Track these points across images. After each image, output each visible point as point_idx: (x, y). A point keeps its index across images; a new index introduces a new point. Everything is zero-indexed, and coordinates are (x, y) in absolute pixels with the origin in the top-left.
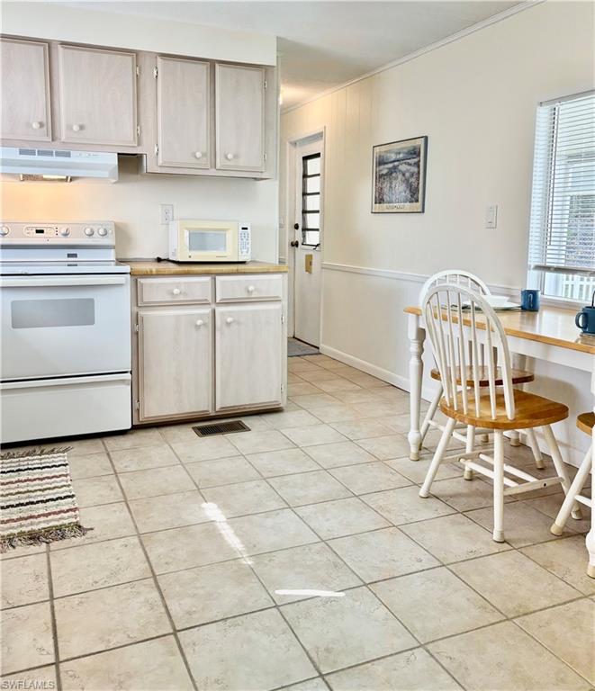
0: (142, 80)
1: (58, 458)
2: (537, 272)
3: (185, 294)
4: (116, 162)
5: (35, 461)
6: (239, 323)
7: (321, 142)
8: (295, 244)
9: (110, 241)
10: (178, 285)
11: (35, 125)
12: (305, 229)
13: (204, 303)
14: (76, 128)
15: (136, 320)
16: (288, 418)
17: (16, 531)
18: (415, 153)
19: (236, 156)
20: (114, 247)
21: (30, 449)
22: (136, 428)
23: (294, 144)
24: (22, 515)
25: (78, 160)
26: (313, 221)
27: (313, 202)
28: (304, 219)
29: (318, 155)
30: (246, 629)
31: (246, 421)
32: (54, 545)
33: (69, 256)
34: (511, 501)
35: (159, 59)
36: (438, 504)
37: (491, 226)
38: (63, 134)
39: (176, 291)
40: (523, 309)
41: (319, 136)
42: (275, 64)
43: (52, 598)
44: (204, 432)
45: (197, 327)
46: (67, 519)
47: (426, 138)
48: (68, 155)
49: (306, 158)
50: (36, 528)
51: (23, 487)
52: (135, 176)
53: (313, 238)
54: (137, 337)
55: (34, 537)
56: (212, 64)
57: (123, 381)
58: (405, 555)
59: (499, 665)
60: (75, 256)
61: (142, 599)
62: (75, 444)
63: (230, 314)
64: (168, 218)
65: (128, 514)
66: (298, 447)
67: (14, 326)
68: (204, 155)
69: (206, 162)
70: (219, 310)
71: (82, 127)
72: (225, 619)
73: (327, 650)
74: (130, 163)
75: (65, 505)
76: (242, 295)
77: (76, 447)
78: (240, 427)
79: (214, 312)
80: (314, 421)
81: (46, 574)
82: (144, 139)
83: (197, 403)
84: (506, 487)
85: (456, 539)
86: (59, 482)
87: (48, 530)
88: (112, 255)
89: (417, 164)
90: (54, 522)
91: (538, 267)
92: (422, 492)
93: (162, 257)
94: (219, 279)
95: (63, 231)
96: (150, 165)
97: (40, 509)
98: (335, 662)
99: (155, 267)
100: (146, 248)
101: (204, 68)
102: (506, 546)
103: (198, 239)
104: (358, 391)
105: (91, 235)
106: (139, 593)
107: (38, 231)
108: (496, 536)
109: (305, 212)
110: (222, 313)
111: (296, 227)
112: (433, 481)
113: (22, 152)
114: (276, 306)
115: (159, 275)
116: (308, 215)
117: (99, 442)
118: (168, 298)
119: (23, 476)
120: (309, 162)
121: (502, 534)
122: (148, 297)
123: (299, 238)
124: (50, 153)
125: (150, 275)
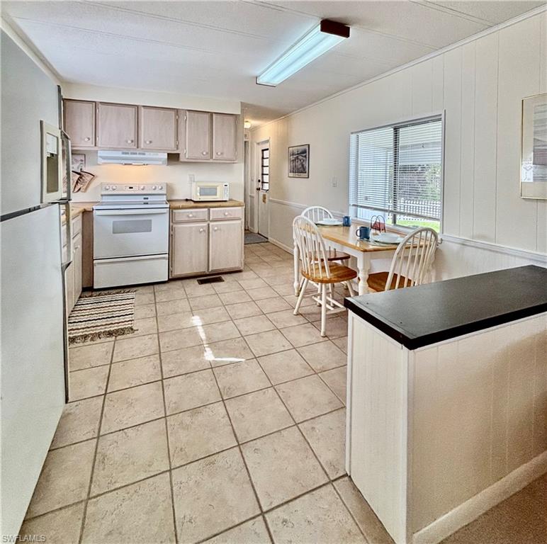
0: (179, 122)
1: (130, 295)
2: (354, 207)
3: (195, 217)
4: (166, 157)
5: (119, 296)
6: (220, 230)
7: (268, 144)
8: (258, 189)
9: (164, 192)
10: (191, 213)
11: (129, 142)
12: (263, 182)
13: (204, 221)
14: (148, 142)
15: (171, 229)
16: (244, 274)
17: (102, 331)
18: (304, 152)
19: (222, 154)
20: (166, 195)
21: (119, 290)
22: (171, 280)
23: (258, 144)
24: (108, 323)
25: (149, 156)
26: (266, 179)
27: (266, 170)
28: (262, 178)
29: (267, 149)
30: (195, 379)
31: (223, 277)
32: (119, 337)
33: (145, 199)
34: (329, 317)
35: (187, 112)
36: (301, 318)
37: (335, 185)
38: (142, 145)
39: (191, 215)
40: (344, 225)
41: (268, 141)
42: (240, 113)
43: (111, 363)
44: (202, 282)
45: (201, 232)
46: (128, 325)
47: (309, 145)
48: (144, 154)
49: (263, 151)
50: (112, 329)
51: (111, 309)
52: (176, 162)
53: (266, 186)
54: (171, 237)
55: (110, 334)
56: (211, 114)
57: (164, 258)
58: (278, 343)
59: (305, 395)
60: (147, 199)
61: (151, 363)
62: (140, 288)
63: (217, 226)
64: (192, 180)
65: (155, 323)
66: (244, 289)
67: (114, 233)
68: (207, 153)
69: (208, 156)
70: (211, 224)
71: (151, 142)
72: (186, 374)
73: (229, 388)
74: (173, 158)
75: (128, 318)
76: (222, 216)
77: (140, 290)
78: (220, 280)
79: (209, 225)
80: (256, 276)
81: (111, 351)
82: (179, 147)
83: (200, 268)
84: (327, 310)
85: (303, 335)
86: (128, 307)
87: (117, 330)
88: (164, 198)
89: (306, 156)
90: (121, 326)
91: (353, 205)
92: (295, 313)
93: (188, 198)
94: (211, 209)
95: (142, 187)
96: (182, 158)
97: (116, 320)
98: (231, 393)
99: (185, 204)
100: (181, 194)
101: (207, 116)
102: (326, 339)
103: (203, 191)
104: (280, 261)
105: (155, 189)
106: (151, 361)
107: (130, 188)
108: (322, 334)
109: (263, 174)
110: (212, 225)
111: (259, 181)
112: (299, 307)
113: (123, 153)
114: (239, 222)
115: (183, 208)
116: (264, 176)
117: (152, 287)
118: (187, 219)
119: (113, 304)
120: (265, 152)
121: (325, 333)
122: (178, 218)
123: (260, 187)
124: (136, 154)
125: (178, 208)
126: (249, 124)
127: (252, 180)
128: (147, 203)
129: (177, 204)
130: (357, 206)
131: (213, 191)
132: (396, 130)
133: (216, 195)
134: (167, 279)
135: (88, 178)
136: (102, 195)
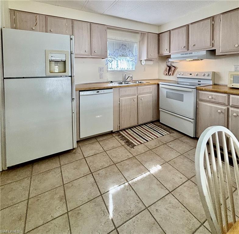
3: (215, 99)
9: (210, 77)
11: (183, 47)
15: (197, 104)
20: (211, 80)
33: (198, 81)
35: (221, 15)
39: (210, 97)
48: (192, 53)
54: (197, 109)
60: (200, 81)
67: (167, 97)
71: (194, 45)
88: (211, 83)
94: (231, 96)
95: (196, 74)
105: (204, 76)
107: (190, 74)
113: (181, 55)
118: (208, 99)
124: (187, 54)
125: (202, 90)
128: (200, 85)
135: (173, 69)
136: (178, 78)
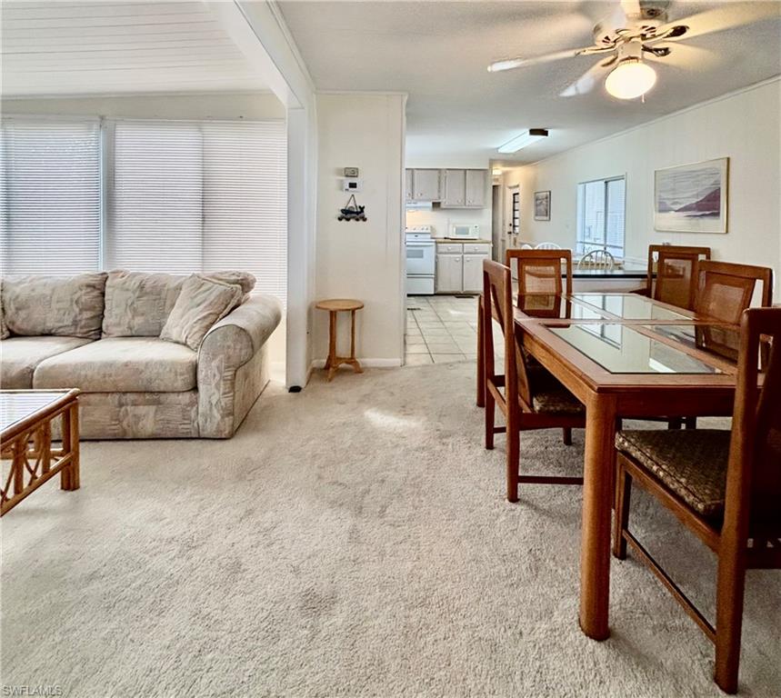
0: (441, 178)
3: (453, 250)
4: (432, 205)
6: (470, 261)
7: (519, 189)
8: (510, 233)
9: (429, 231)
10: (451, 247)
11: (408, 195)
12: (514, 226)
13: (459, 253)
14: (419, 194)
15: (436, 258)
19: (474, 201)
22: (436, 294)
23: (510, 188)
25: (420, 205)
26: (517, 222)
27: (517, 214)
28: (514, 221)
29: (518, 194)
35: (447, 171)
38: (416, 197)
39: (450, 249)
41: (518, 186)
42: (488, 168)
44: (459, 297)
45: (457, 262)
47: (550, 192)
48: (417, 203)
49: (514, 195)
52: (438, 209)
53: (518, 230)
54: (436, 264)
56: (465, 170)
57: (431, 278)
60: (417, 236)
63: (468, 257)
64: (449, 223)
68: (462, 201)
69: (463, 204)
70: (465, 256)
74: (436, 205)
76: (473, 251)
79: (463, 256)
82: (441, 197)
83: (457, 288)
88: (429, 236)
89: (548, 202)
93: (446, 237)
94: (465, 245)
96: (443, 206)
99: (443, 240)
100: (441, 235)
101: (462, 172)
103: (458, 232)
109: (514, 218)
111: (511, 225)
114: (485, 255)
115: (445, 243)
116: (516, 220)
118: (447, 251)
120: (516, 196)
122: (440, 250)
123: (512, 230)
124: (411, 203)
125: (441, 243)
126: (498, 171)
127: (504, 225)
129: (440, 240)
130: (585, 243)
131: (465, 231)
132: (606, 182)
133: (467, 234)
134: (433, 293)
